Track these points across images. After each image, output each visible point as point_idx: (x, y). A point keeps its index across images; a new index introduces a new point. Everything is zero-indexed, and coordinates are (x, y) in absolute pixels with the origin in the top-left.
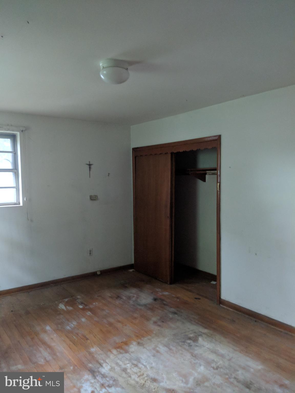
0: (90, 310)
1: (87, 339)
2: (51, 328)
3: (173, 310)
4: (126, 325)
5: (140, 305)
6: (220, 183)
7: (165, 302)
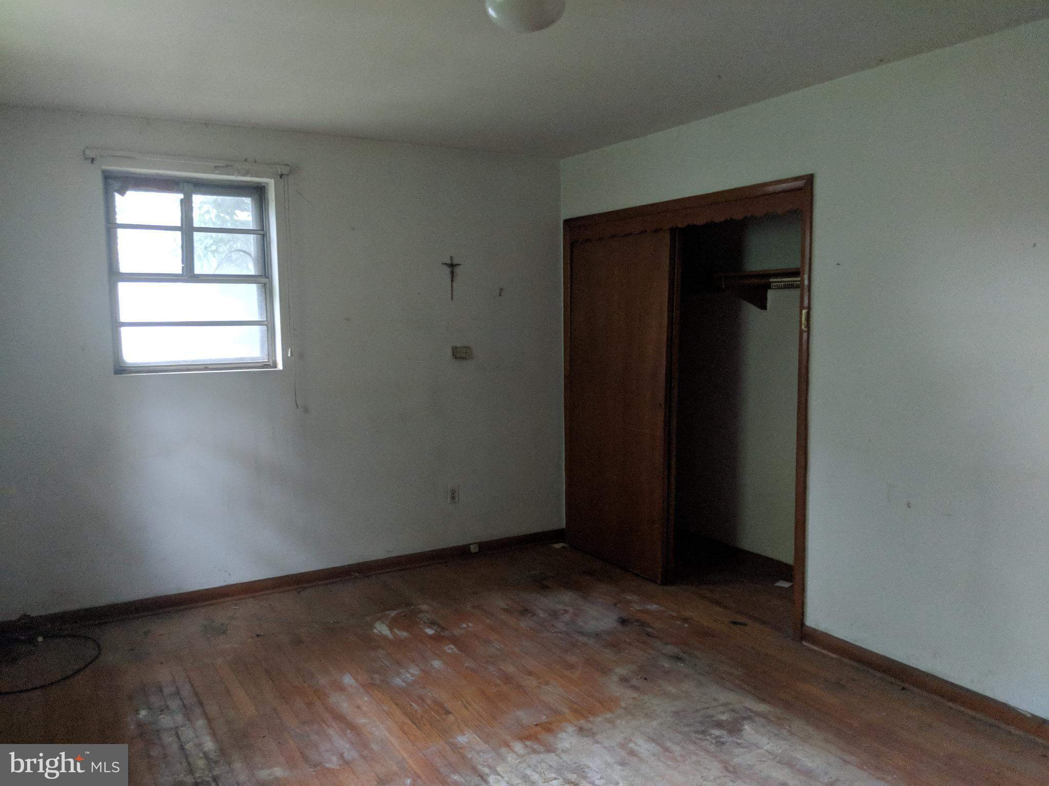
0: (455, 640)
1: (448, 712)
2: (356, 680)
3: (671, 649)
4: (547, 683)
5: (582, 634)
6: (809, 308)
7: (649, 630)
